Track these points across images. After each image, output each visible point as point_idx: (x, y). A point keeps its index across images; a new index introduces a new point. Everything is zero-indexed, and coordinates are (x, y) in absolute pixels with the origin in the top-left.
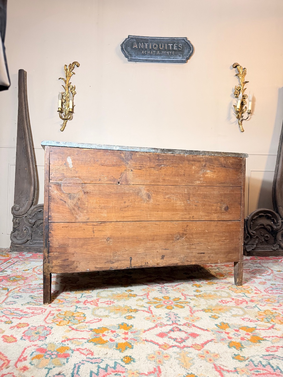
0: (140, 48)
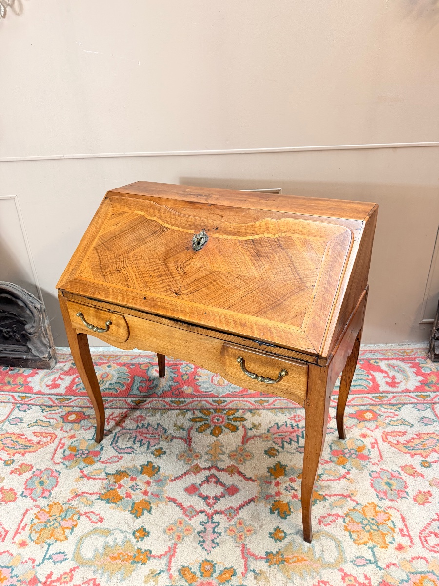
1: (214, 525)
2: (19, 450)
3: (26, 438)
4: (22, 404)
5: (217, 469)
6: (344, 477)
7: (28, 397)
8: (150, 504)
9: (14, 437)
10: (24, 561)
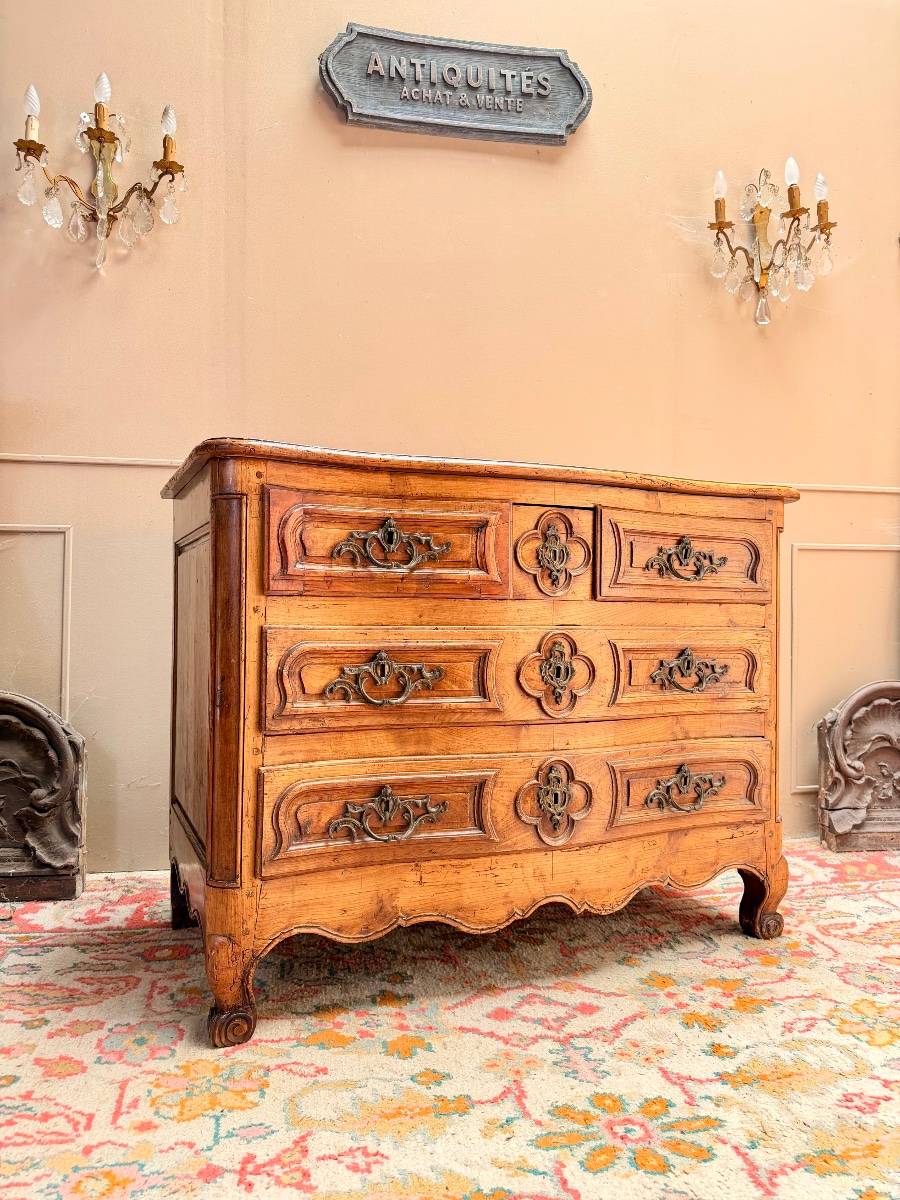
0: (393, 74)
1: (583, 1052)
2: (55, 1006)
3: (61, 988)
4: (21, 947)
5: (539, 988)
6: (789, 977)
7: (34, 937)
8: (423, 1040)
9: (27, 990)
10: (165, 1148)
